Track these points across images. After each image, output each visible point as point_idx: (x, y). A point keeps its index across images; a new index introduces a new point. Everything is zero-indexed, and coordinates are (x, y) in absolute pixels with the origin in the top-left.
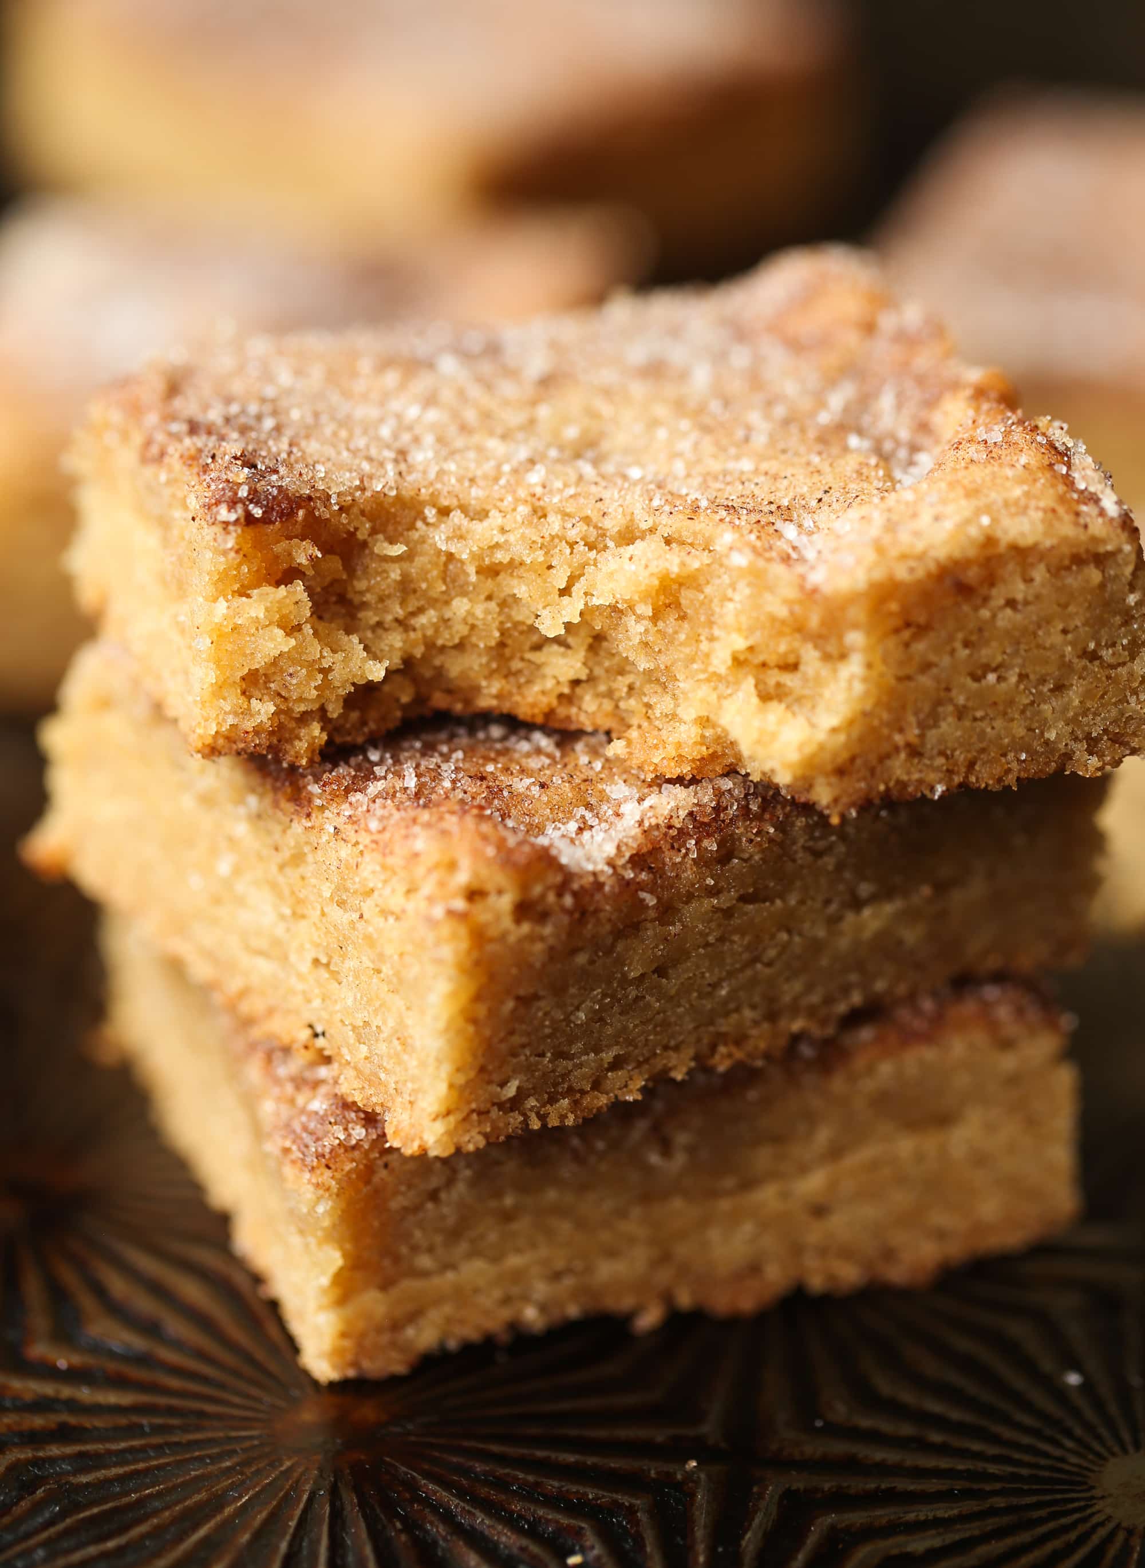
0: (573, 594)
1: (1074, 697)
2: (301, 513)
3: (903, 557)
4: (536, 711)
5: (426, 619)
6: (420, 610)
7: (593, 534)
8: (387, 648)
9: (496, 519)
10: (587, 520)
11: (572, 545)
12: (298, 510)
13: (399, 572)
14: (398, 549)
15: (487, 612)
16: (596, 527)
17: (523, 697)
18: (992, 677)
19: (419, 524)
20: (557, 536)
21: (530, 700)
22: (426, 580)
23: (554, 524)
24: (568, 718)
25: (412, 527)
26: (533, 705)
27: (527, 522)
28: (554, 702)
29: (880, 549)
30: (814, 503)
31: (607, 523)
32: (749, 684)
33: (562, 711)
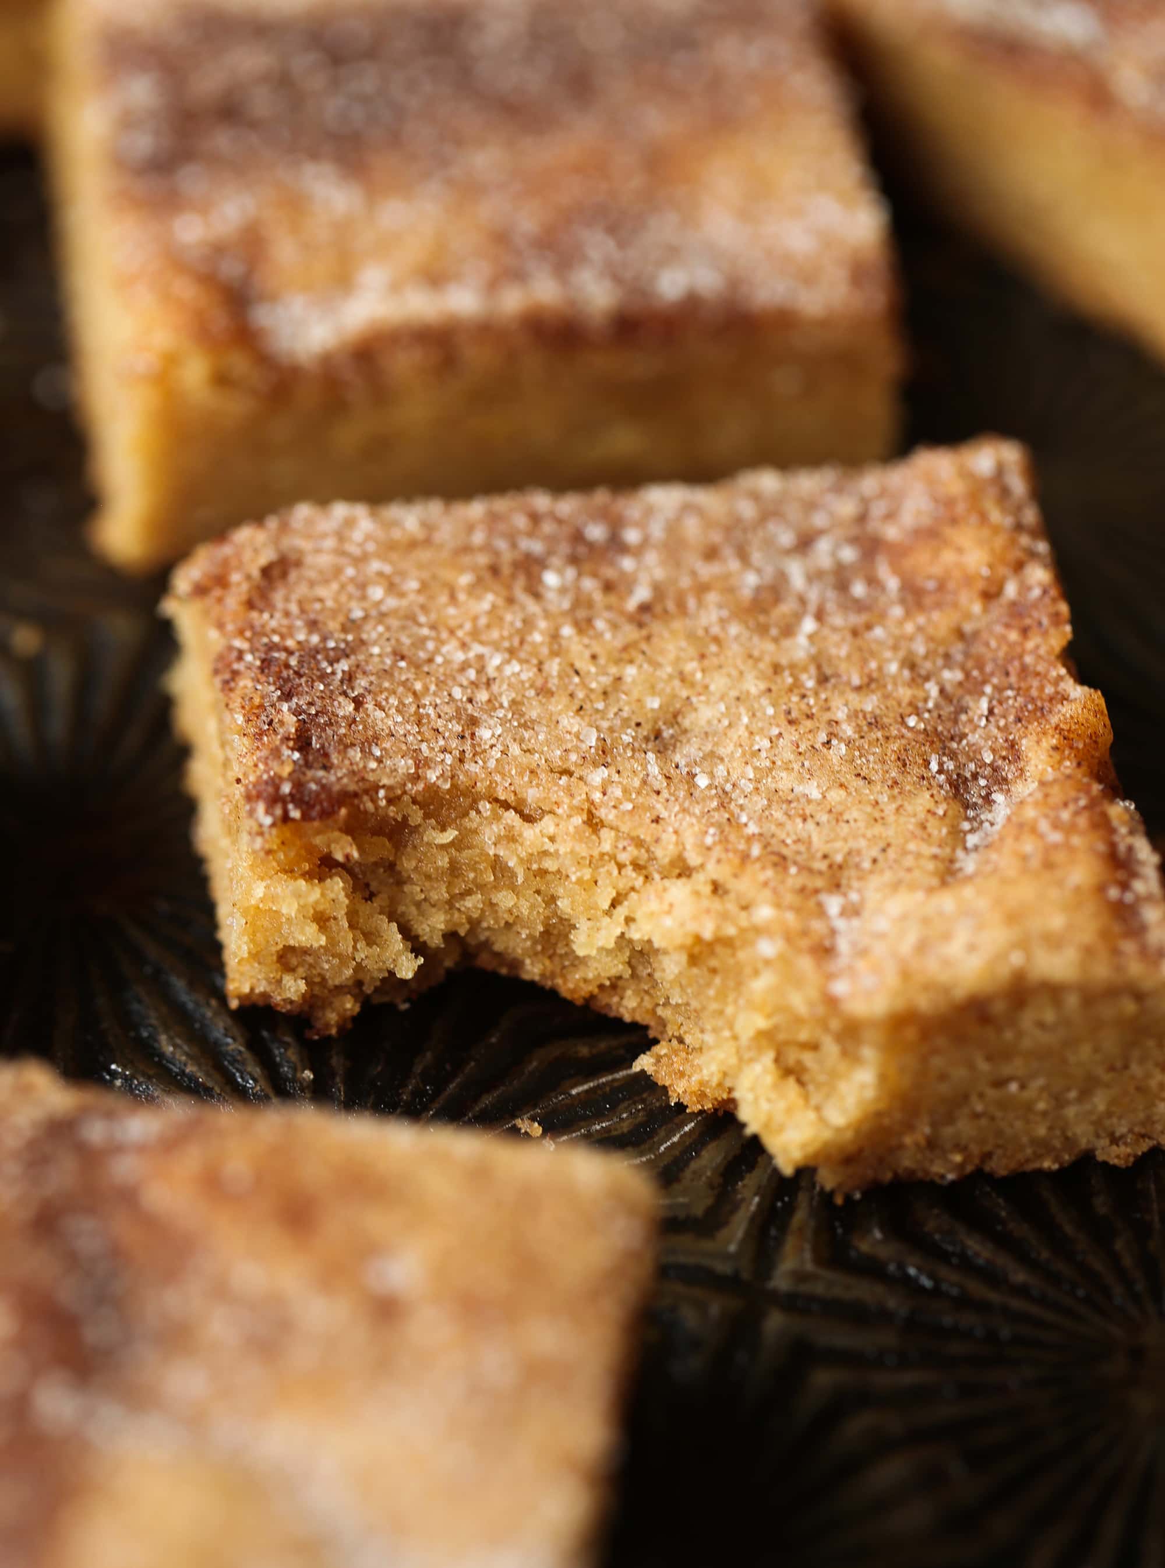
0: (614, 917)
1: (1100, 1102)
2: (343, 812)
3: (927, 987)
4: (576, 996)
5: (472, 903)
6: (469, 892)
7: (643, 855)
8: (428, 929)
9: (547, 824)
10: (639, 843)
11: (621, 867)
12: (339, 808)
13: (447, 860)
14: (450, 835)
15: (532, 907)
16: (648, 851)
17: (565, 981)
18: (1013, 1087)
19: (473, 813)
20: (607, 854)
21: (571, 986)
22: (475, 870)
23: (607, 841)
24: (608, 1006)
25: (466, 814)
26: (573, 991)
27: (578, 836)
28: (596, 991)
29: (906, 975)
30: (867, 865)
31: (659, 852)
32: (769, 1057)
33: (604, 999)
